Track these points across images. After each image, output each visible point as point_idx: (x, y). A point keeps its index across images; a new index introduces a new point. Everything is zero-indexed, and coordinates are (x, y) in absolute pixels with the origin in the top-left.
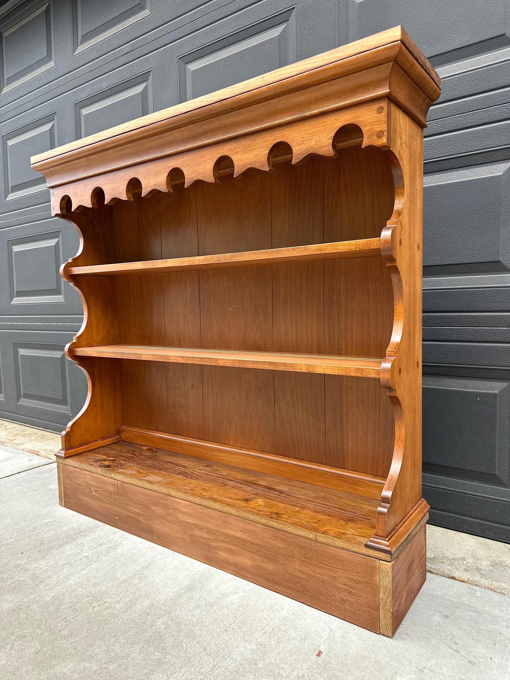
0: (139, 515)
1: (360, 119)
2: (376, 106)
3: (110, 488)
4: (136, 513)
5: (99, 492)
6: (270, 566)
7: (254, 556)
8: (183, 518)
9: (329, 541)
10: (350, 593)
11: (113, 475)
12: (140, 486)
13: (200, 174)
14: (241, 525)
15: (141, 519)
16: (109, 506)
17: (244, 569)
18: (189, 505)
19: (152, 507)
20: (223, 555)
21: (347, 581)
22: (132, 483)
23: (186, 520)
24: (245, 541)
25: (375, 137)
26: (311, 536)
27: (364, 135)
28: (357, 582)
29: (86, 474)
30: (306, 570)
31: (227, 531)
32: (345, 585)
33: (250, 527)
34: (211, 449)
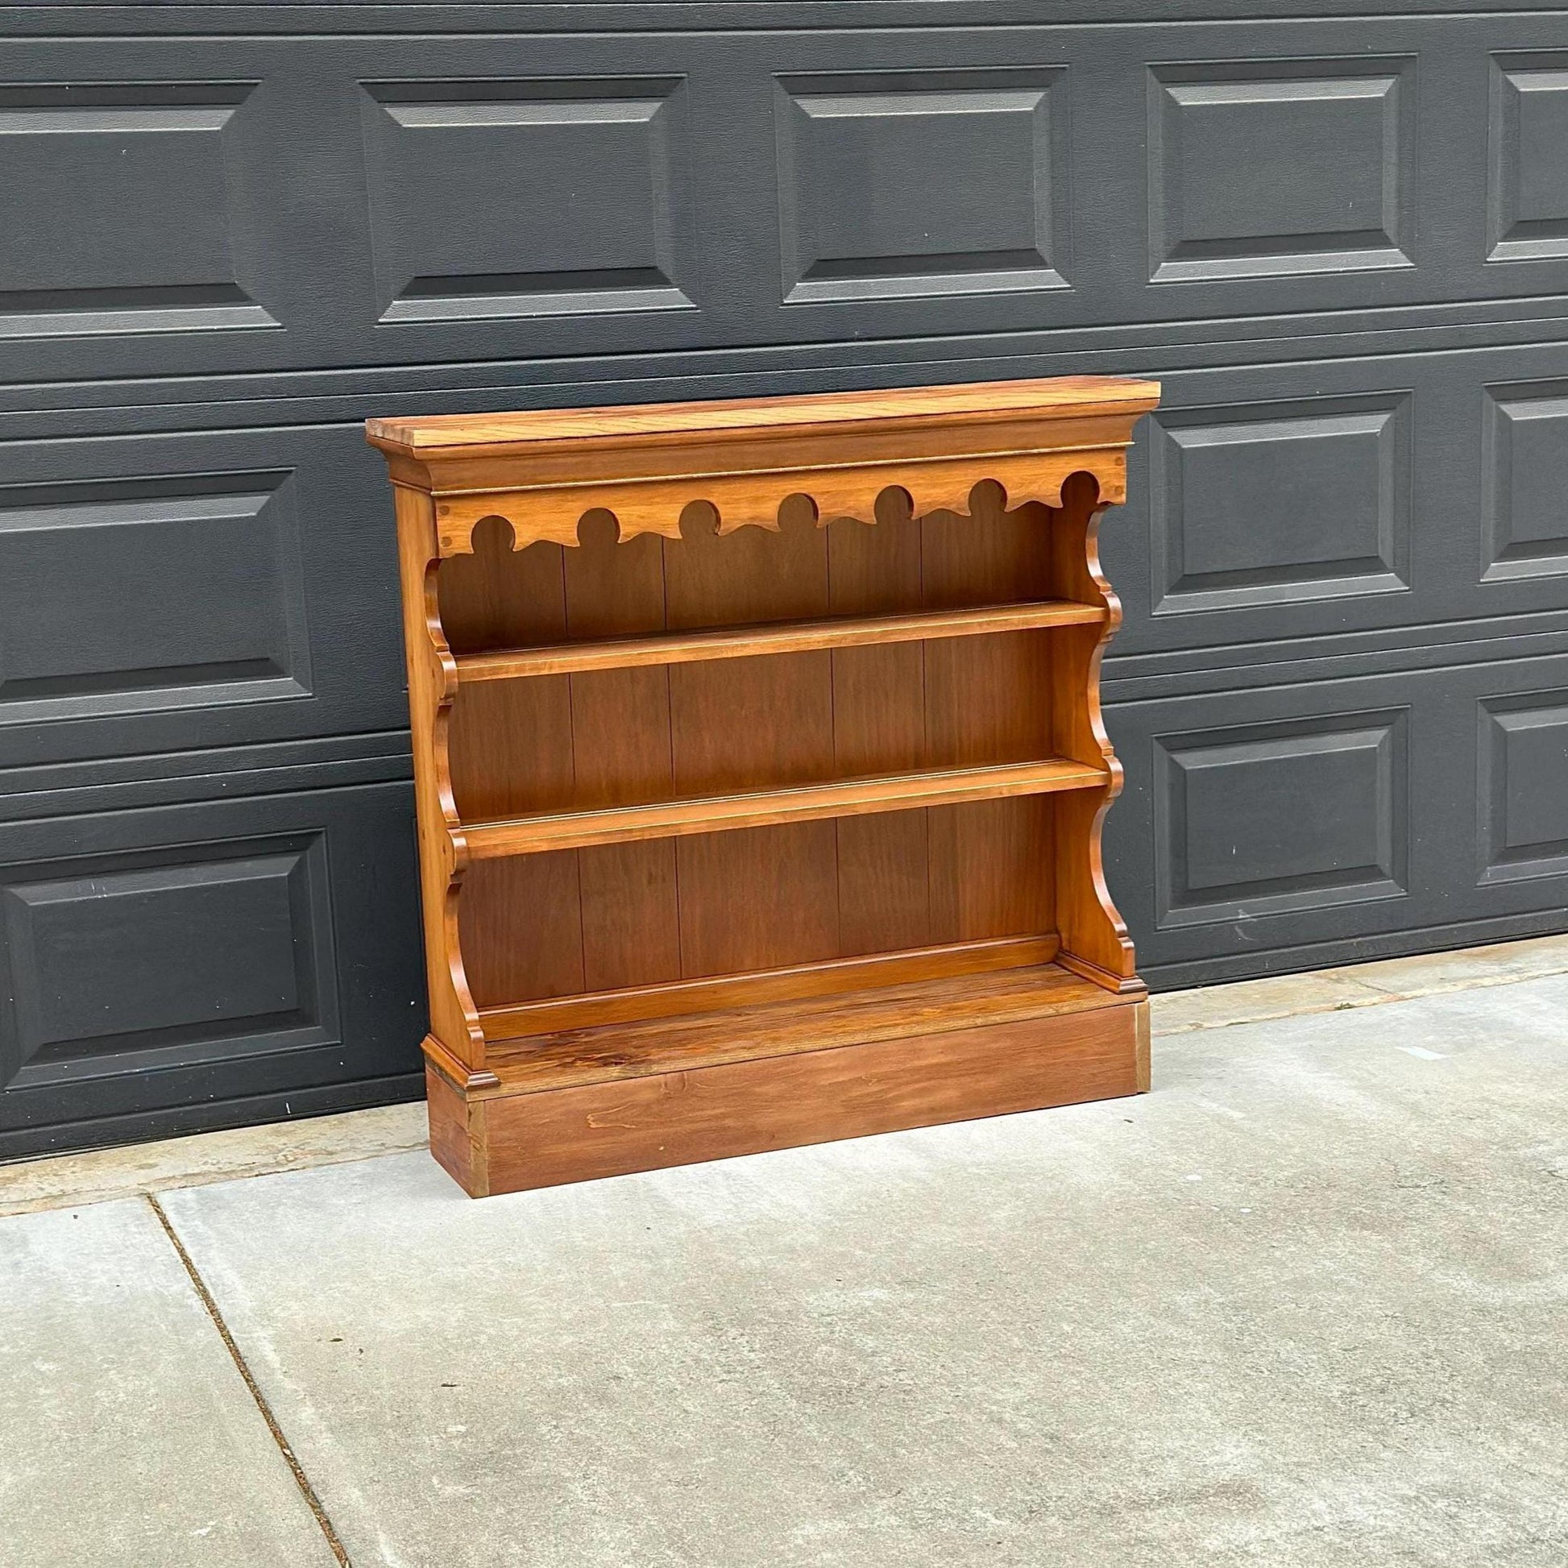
0: (724, 1116)
1: (1094, 468)
2: (1114, 456)
3: (647, 1096)
4: (717, 1117)
5: (613, 1117)
6: (992, 1082)
7: (962, 1079)
8: (825, 1080)
9: (1076, 1008)
10: (1101, 1062)
11: (655, 1068)
12: (730, 1061)
13: (849, 508)
14: (942, 1042)
15: (729, 1122)
16: (642, 1134)
17: (945, 1108)
18: (839, 1054)
19: (757, 1089)
20: (907, 1104)
21: (1097, 1049)
22: (708, 1064)
23: (836, 1080)
24: (948, 1064)
25: (1112, 492)
26: (1051, 1011)
27: (1101, 488)
28: (1109, 1044)
29: (570, 1095)
30: (1042, 1061)
31: (917, 1063)
32: (1096, 1054)
33: (955, 1041)
34: (715, 989)
